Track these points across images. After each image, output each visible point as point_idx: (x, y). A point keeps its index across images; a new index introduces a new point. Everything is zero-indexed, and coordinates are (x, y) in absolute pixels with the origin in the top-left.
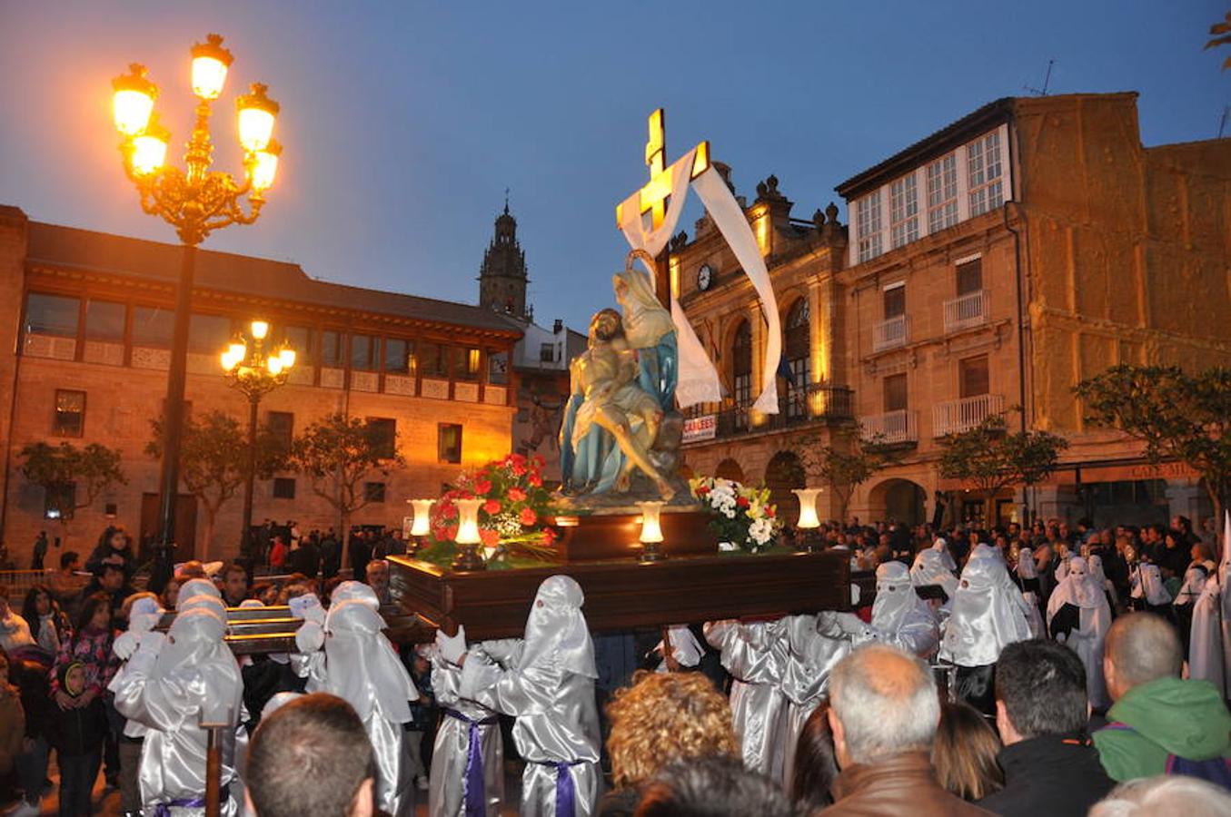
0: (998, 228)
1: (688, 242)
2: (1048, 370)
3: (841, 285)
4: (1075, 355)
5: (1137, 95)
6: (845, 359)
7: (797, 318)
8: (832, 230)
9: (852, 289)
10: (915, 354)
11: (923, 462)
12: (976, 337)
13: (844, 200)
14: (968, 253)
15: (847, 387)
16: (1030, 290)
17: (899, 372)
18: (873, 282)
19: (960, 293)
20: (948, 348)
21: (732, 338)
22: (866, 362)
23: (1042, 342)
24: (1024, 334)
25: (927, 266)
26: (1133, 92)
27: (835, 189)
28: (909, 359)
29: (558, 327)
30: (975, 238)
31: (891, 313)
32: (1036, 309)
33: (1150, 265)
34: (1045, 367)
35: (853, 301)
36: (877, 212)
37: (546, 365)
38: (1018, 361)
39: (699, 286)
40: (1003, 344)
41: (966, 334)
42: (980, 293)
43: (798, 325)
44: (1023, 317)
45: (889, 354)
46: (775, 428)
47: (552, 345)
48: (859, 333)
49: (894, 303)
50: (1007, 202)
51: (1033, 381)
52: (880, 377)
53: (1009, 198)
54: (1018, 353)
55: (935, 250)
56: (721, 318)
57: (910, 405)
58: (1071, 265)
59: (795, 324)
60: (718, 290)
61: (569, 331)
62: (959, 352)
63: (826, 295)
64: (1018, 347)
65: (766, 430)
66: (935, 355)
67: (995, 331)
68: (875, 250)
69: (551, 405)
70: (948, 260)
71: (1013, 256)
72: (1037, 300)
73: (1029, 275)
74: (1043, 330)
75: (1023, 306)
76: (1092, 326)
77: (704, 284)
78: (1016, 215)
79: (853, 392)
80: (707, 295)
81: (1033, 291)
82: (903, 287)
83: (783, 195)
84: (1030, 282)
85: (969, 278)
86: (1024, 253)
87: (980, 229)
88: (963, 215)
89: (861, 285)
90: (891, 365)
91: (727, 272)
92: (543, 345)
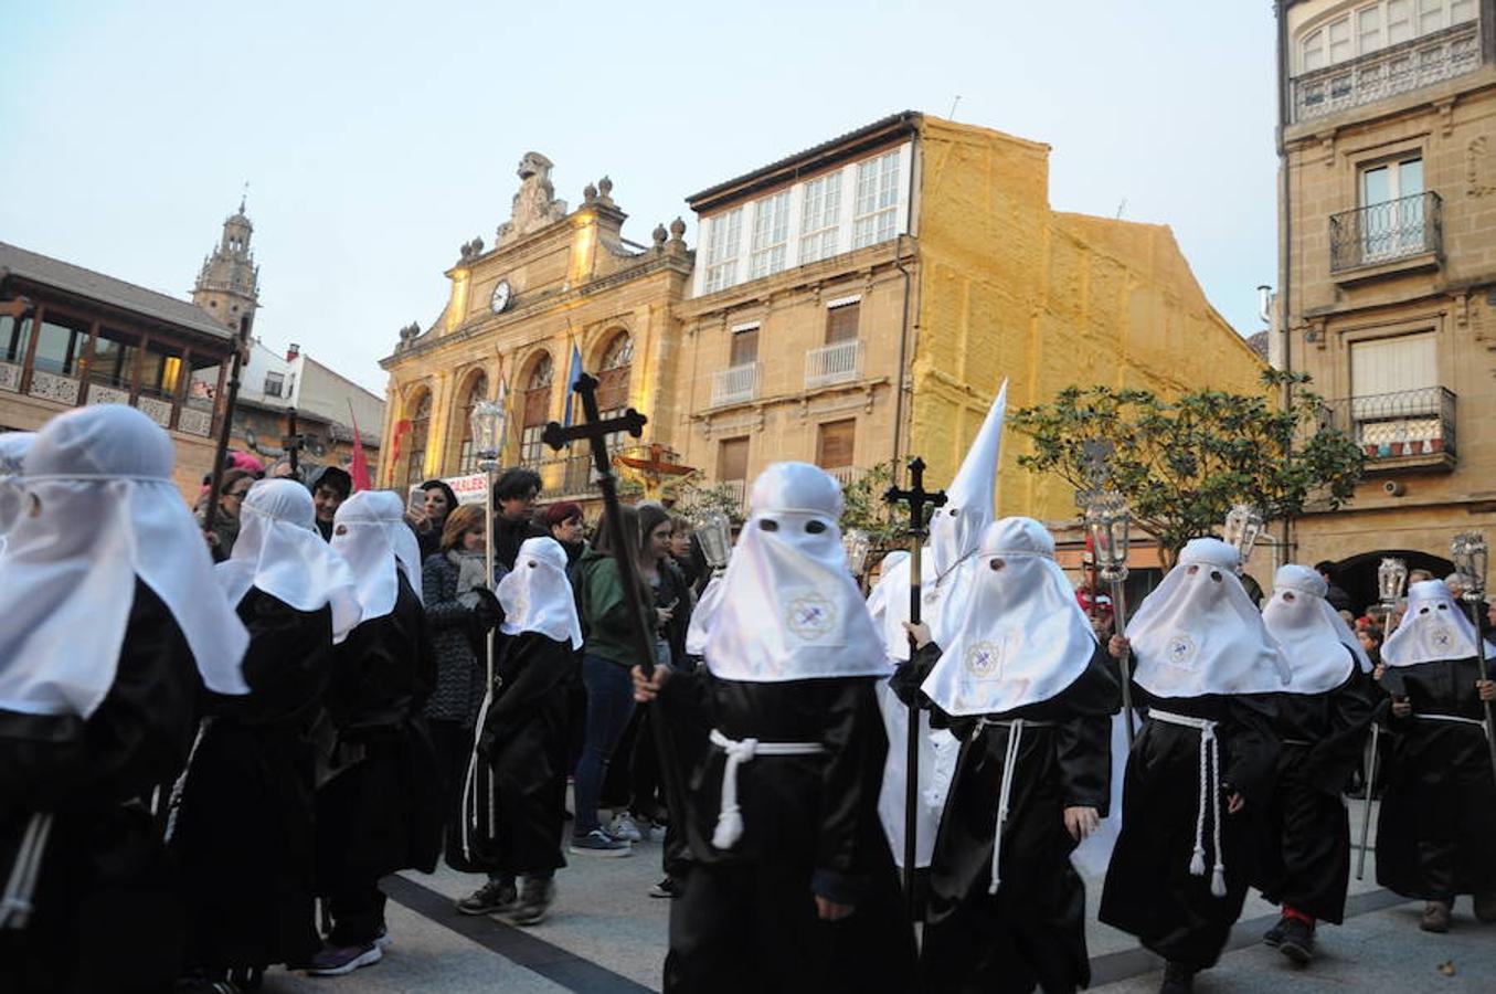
0: (887, 266)
1: (483, 252)
2: (927, 445)
3: (679, 320)
4: (958, 431)
5: (1050, 149)
6: (672, 414)
7: (615, 358)
8: (676, 250)
9: (691, 327)
10: (762, 414)
12: (841, 398)
13: (696, 214)
14: (844, 293)
15: (670, 448)
16: (917, 344)
17: (740, 434)
18: (719, 320)
19: (828, 341)
20: (805, 407)
21: (527, 378)
22: (699, 418)
23: (923, 411)
24: (903, 399)
25: (792, 305)
26: (1045, 145)
27: (687, 200)
28: (755, 418)
29: (292, 355)
30: (855, 275)
31: (739, 360)
32: (921, 368)
33: (1046, 343)
34: (923, 441)
35: (691, 342)
36: (735, 233)
37: (271, 401)
38: (893, 429)
39: (491, 306)
40: (875, 409)
41: (831, 392)
42: (856, 343)
43: (615, 367)
44: (905, 377)
45: (732, 411)
46: (571, 494)
47: (282, 375)
48: (694, 382)
49: (744, 346)
50: (902, 235)
52: (715, 439)
53: (905, 232)
54: (894, 421)
55: (805, 286)
56: (516, 350)
58: (964, 324)
59: (612, 366)
60: (515, 314)
61: (307, 359)
62: (821, 413)
63: (658, 330)
64: (894, 411)
65: (560, 495)
66: (789, 418)
67: (868, 391)
68: (725, 281)
69: (271, 450)
70: (818, 300)
71: (902, 302)
72: (924, 356)
73: (917, 327)
74: (927, 396)
75: (905, 363)
76: (979, 401)
77: (499, 305)
78: (909, 252)
79: (677, 455)
80: (501, 318)
81: (920, 348)
82: (757, 329)
83: (615, 203)
84: (918, 335)
85: (841, 323)
86: (914, 299)
87: (864, 265)
88: (844, 247)
89: (704, 324)
90: (732, 426)
91: (532, 293)
92: (270, 373)
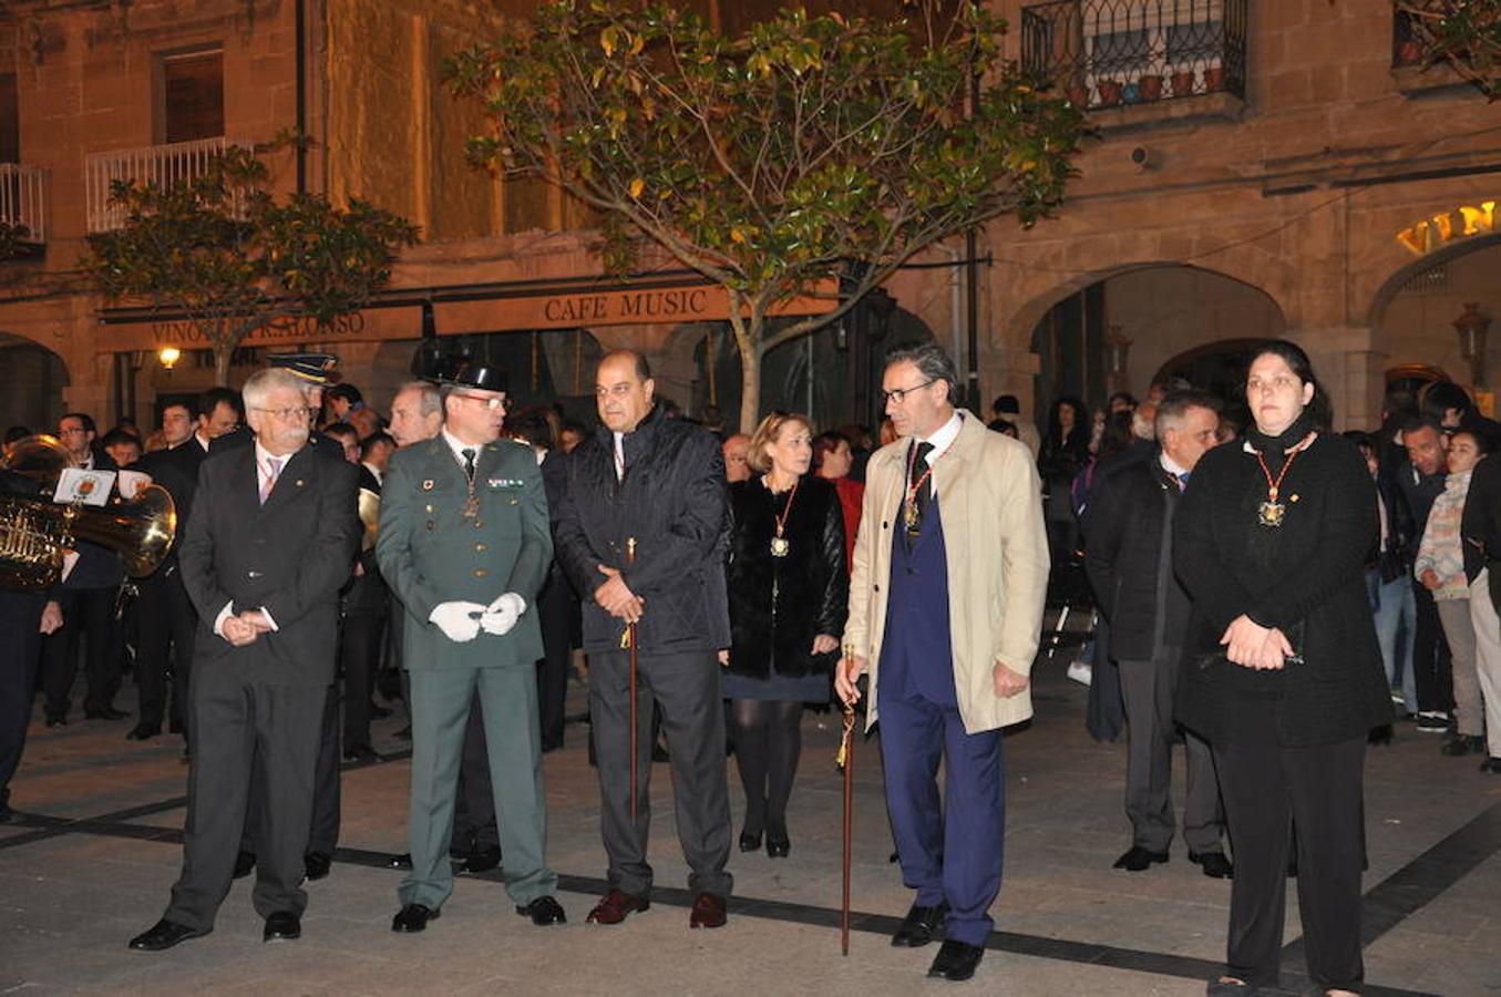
2: (359, 94)
10: (37, 28)
11: (63, 291)
20: (122, 20)
28: (23, 40)
34: (354, 86)
38: (291, 65)
40: (259, 25)
51: (325, 117)
54: (293, 49)
57: (25, 152)
66: (92, 39)
